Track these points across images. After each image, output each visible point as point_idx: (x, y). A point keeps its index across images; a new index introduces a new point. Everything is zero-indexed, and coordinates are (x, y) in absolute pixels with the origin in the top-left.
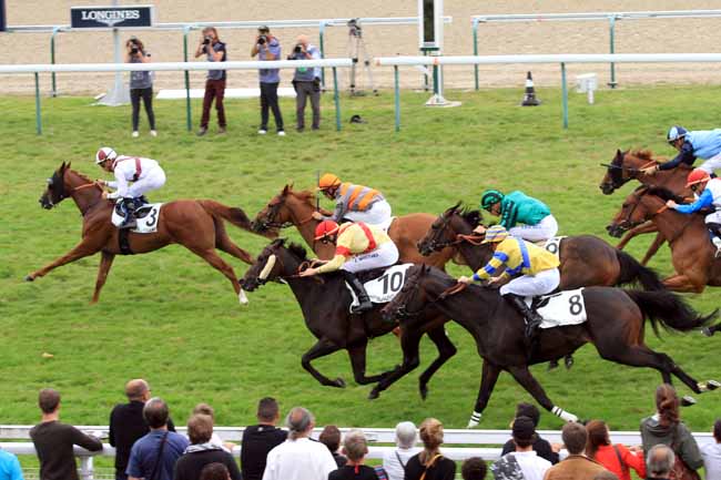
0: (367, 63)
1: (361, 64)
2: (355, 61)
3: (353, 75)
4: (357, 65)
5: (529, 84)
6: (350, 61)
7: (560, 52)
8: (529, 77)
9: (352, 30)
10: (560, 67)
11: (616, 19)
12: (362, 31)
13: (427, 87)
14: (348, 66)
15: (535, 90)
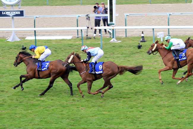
1: (90, 28)
2: (88, 28)
3: (87, 32)
5: (142, 35)
6: (86, 28)
7: (152, 25)
8: (143, 33)
9: (87, 18)
10: (152, 30)
11: (170, 15)
12: (90, 18)
13: (110, 36)
14: (86, 30)
15: (144, 37)
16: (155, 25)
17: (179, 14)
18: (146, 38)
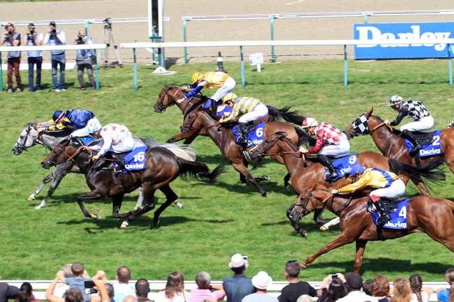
0: (116, 47)
1: (112, 47)
2: (108, 45)
3: (106, 54)
4: (110, 48)
5: (220, 59)
6: (104, 46)
7: (239, 39)
8: (220, 55)
9: (106, 26)
10: (239, 48)
11: (275, 18)
12: (112, 26)
13: (154, 62)
14: (104, 49)
15: (224, 64)
16: (246, 39)
17: (294, 16)
18: (227, 64)
